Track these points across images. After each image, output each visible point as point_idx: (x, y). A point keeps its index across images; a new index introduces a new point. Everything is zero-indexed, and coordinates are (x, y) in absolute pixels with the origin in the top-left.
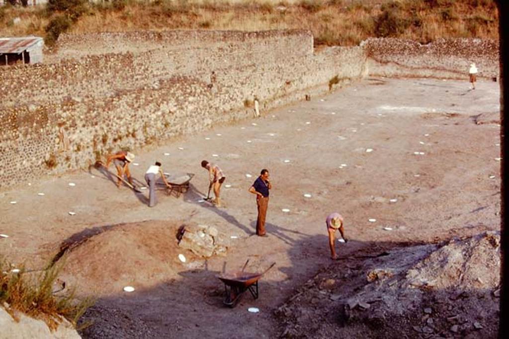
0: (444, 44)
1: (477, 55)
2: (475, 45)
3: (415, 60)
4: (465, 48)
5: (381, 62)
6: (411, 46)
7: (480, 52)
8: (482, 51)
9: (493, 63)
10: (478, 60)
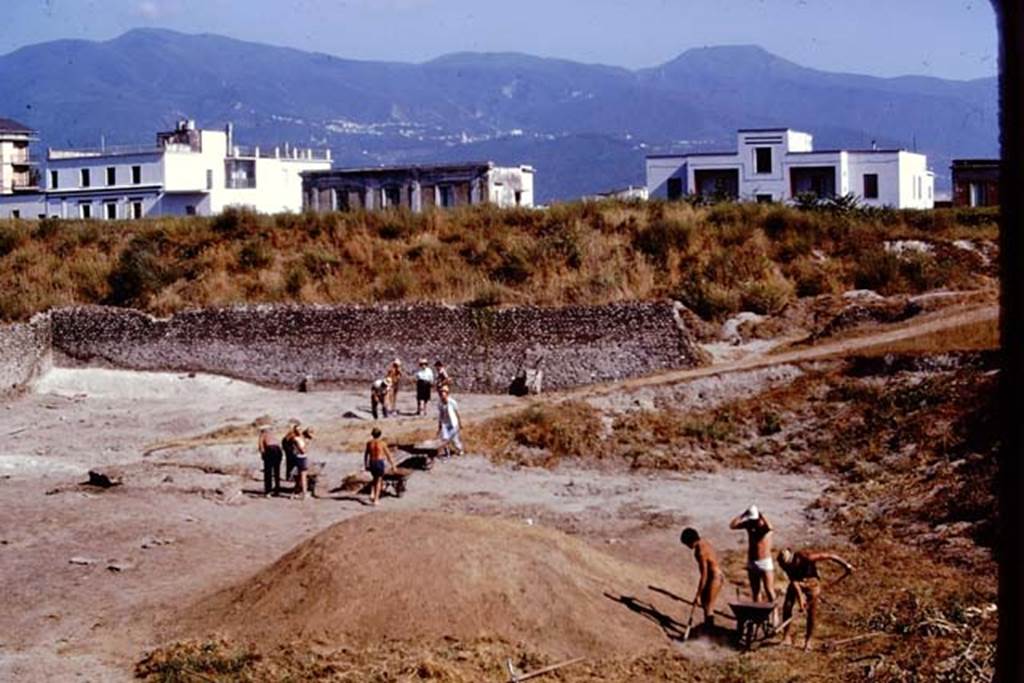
0: (199, 315)
1: (265, 337)
2: (261, 316)
3: (143, 352)
4: (240, 324)
5: (77, 357)
6: (134, 321)
7: (272, 331)
8: (275, 328)
9: (299, 352)
10: (268, 347)
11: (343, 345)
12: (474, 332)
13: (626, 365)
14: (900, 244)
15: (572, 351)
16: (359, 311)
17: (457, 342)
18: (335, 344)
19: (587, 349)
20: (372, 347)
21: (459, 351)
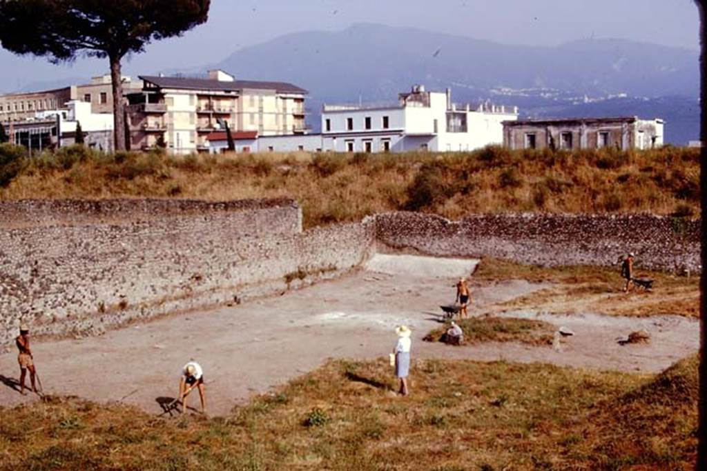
0: (482, 220)
1: (528, 236)
2: (526, 221)
3: (441, 244)
4: (510, 226)
5: (394, 247)
6: (435, 223)
7: (533, 231)
8: (535, 229)
9: (552, 246)
10: (530, 242)
11: (583, 242)
12: (674, 234)
16: (595, 219)
17: (662, 241)
18: (577, 241)
20: (604, 243)
21: (664, 247)
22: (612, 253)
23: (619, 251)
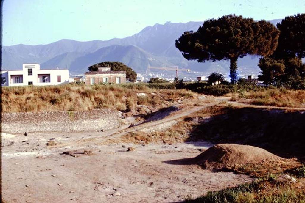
1: (14, 122)
2: (13, 116)
4: (8, 118)
7: (16, 120)
8: (17, 119)
9: (24, 125)
10: (15, 124)
11: (36, 123)
12: (69, 118)
13: (105, 124)
14: (140, 94)
15: (93, 121)
17: (65, 121)
18: (33, 123)
19: (96, 121)
20: (43, 123)
21: (66, 123)
22: (47, 126)
23: (49, 125)
